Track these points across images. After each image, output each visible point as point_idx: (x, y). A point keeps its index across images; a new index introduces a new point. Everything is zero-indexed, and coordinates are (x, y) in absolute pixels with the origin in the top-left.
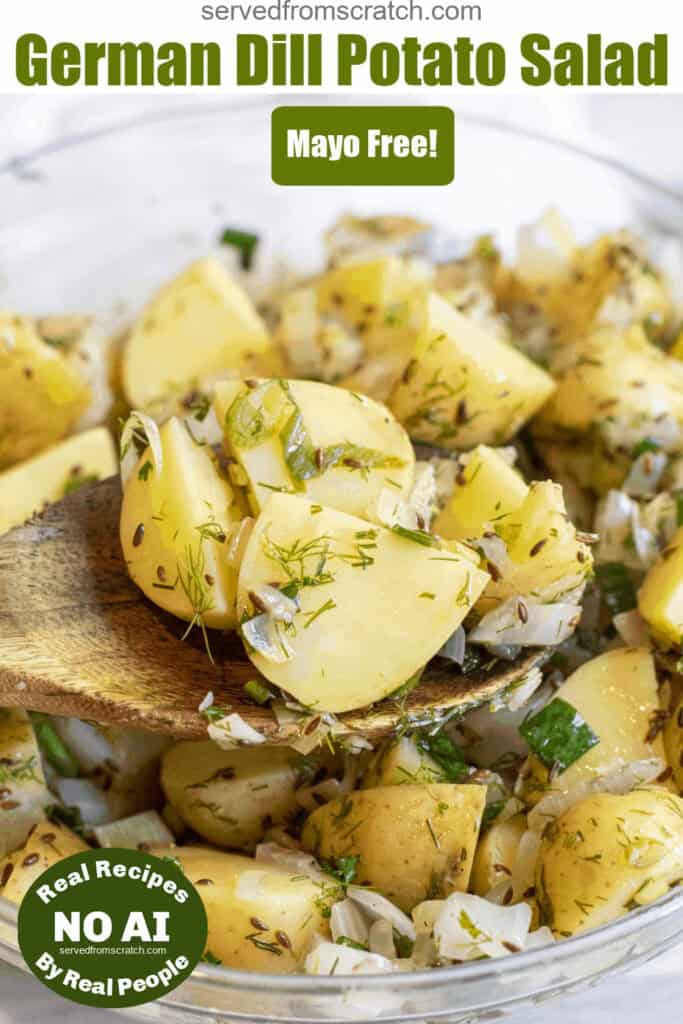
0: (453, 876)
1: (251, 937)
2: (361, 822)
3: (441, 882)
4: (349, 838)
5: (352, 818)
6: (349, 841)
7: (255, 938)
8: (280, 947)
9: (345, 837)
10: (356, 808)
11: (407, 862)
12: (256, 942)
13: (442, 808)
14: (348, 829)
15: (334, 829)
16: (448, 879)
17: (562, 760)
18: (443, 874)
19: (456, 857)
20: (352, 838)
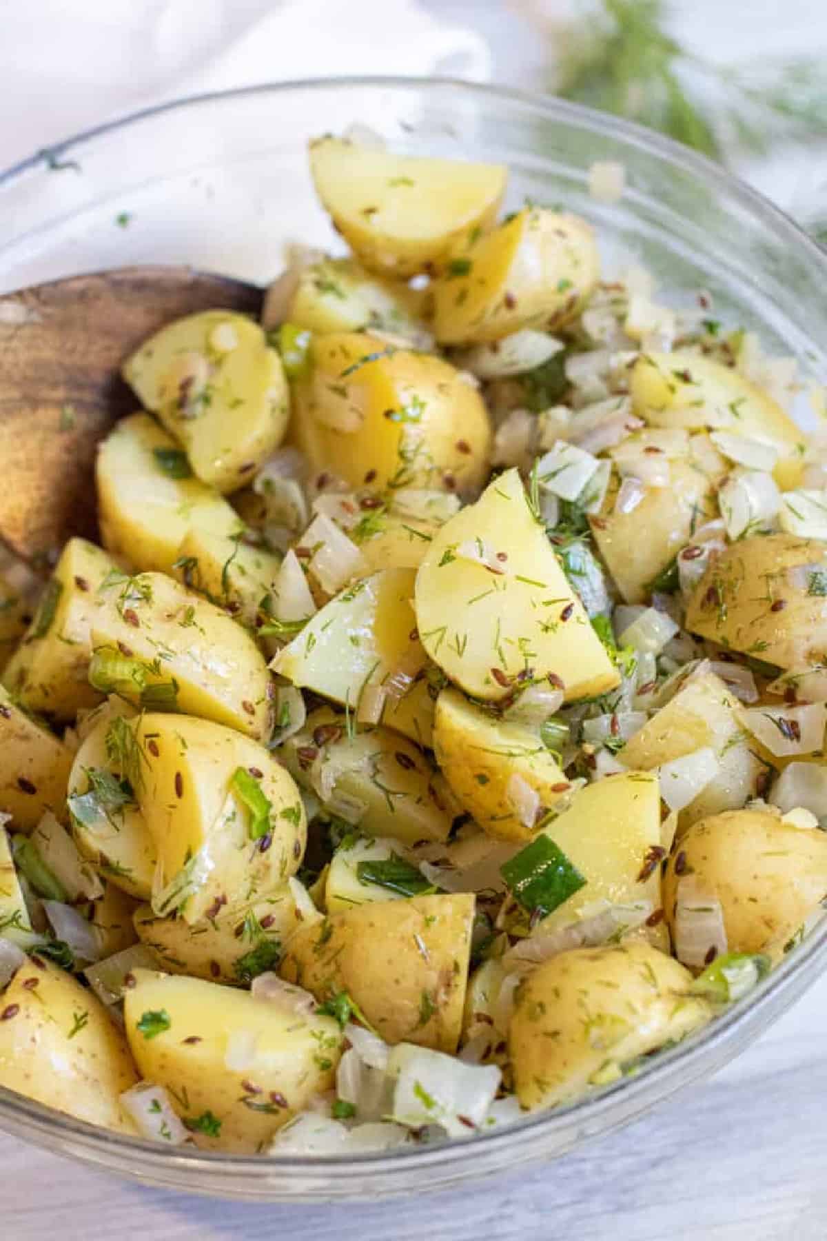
0: (447, 993)
1: (243, 1099)
2: (343, 947)
3: (435, 1000)
4: (333, 964)
5: (334, 942)
6: (333, 967)
7: (249, 1100)
8: (275, 1107)
9: (328, 963)
10: (336, 931)
11: (397, 982)
12: (249, 1105)
13: (428, 921)
14: (330, 954)
15: (316, 956)
16: (442, 997)
17: (544, 906)
18: (436, 993)
19: (448, 972)
20: (336, 962)
